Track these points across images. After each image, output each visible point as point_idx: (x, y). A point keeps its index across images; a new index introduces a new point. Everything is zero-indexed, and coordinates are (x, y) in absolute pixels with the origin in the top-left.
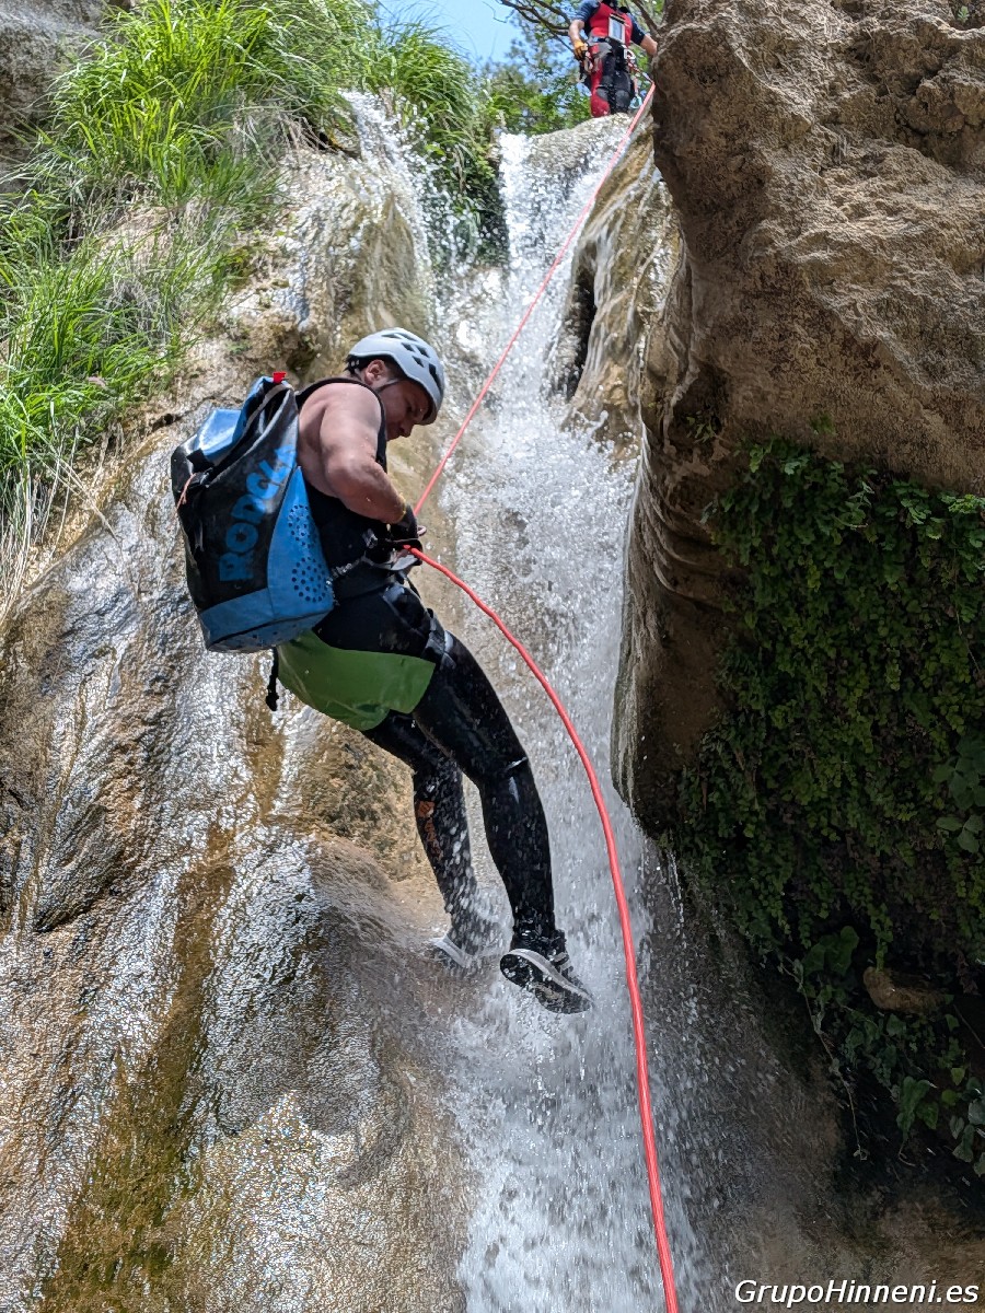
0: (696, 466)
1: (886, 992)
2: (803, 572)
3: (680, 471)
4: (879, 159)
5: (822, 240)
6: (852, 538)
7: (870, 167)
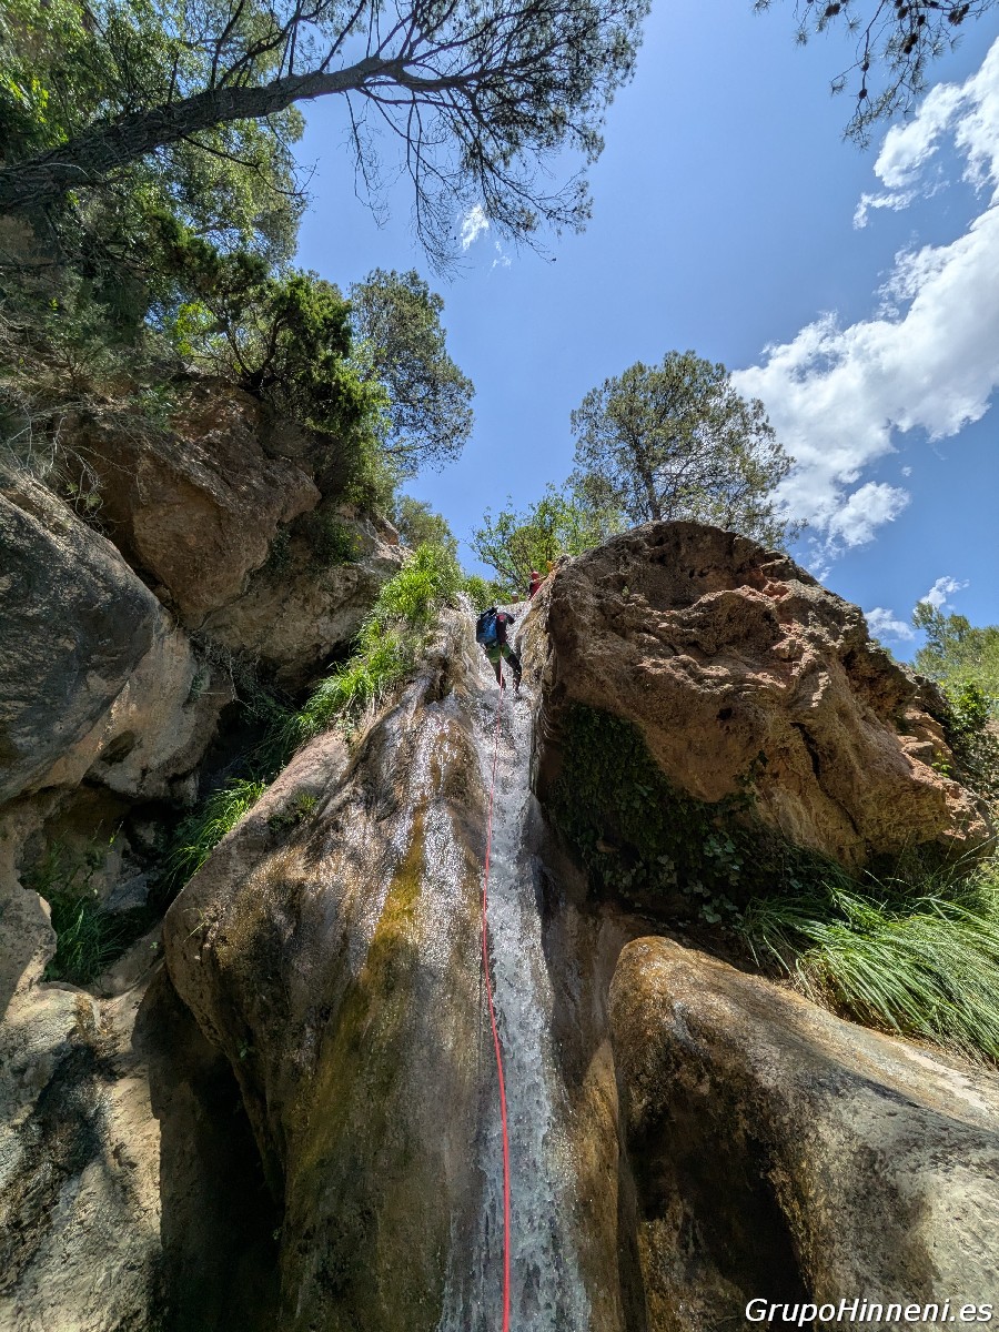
0: (556, 707)
1: (602, 847)
2: (584, 737)
3: (552, 708)
4: (605, 634)
5: (591, 655)
6: (597, 729)
7: (603, 637)
